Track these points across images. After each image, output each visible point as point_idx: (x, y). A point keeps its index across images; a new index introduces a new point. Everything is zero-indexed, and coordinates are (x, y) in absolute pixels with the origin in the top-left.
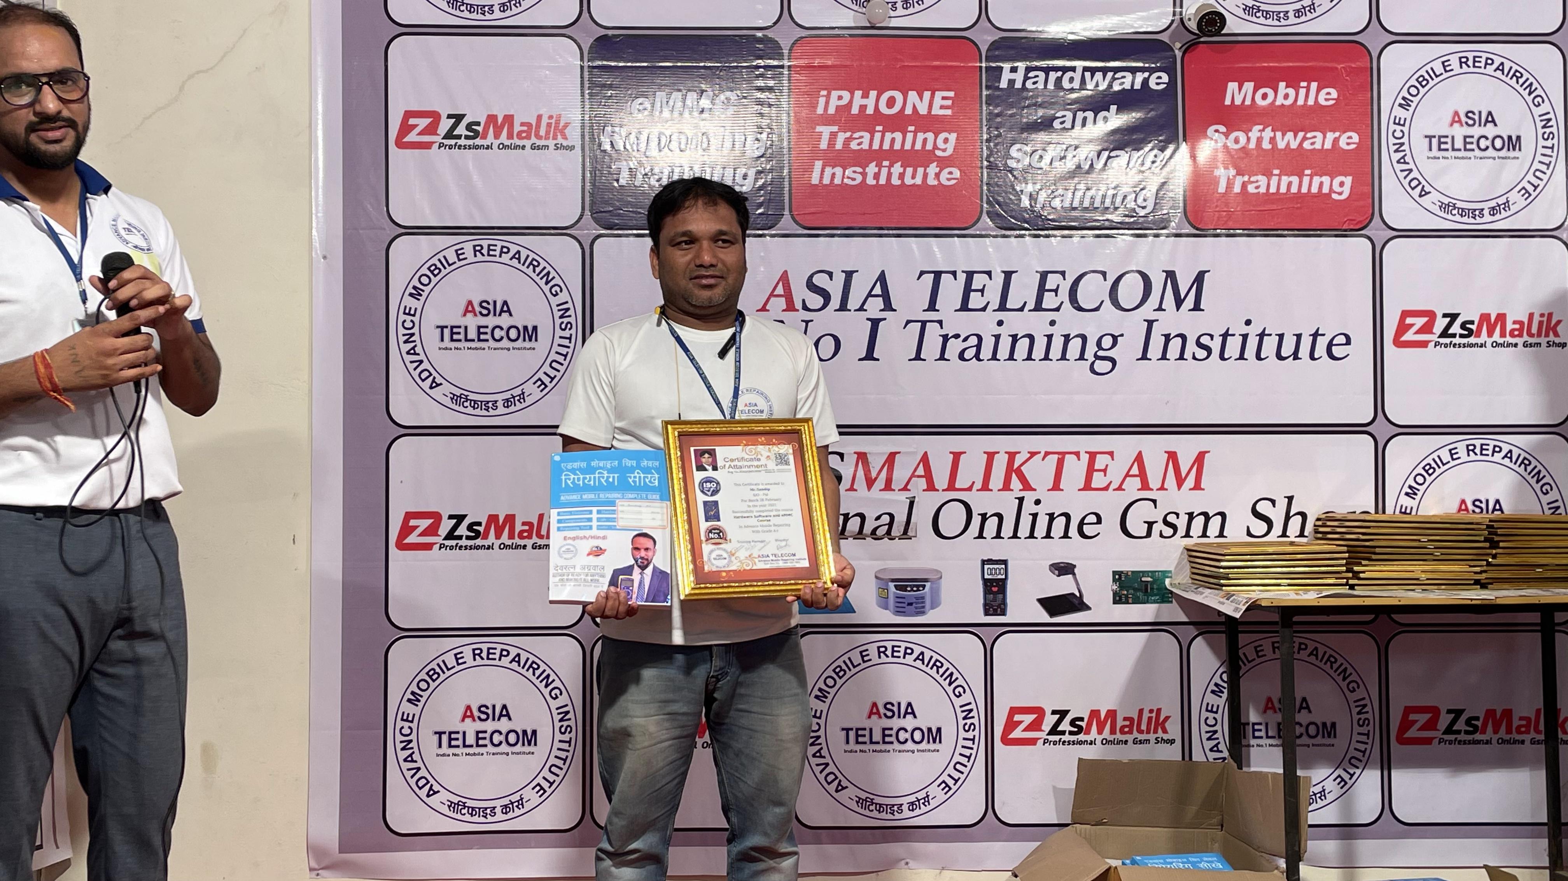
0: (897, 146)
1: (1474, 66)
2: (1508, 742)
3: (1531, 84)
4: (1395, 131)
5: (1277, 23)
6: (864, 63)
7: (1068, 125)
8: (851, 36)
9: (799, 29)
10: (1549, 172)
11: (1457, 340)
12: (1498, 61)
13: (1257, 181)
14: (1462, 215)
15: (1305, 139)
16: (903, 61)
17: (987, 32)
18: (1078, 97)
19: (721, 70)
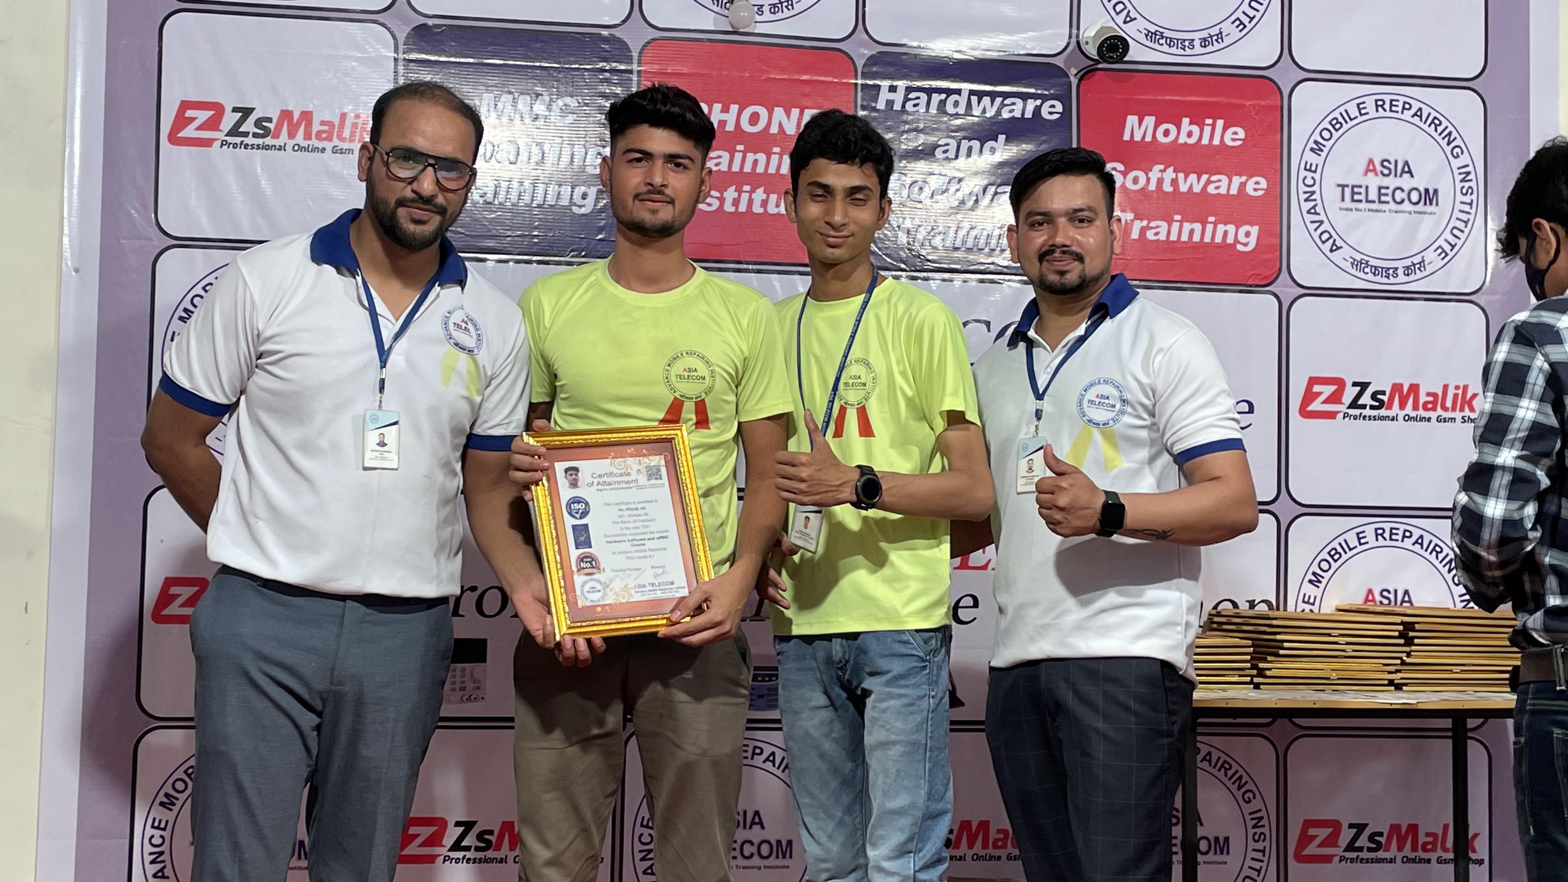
0: (760, 169)
1: (1391, 111)
2: (1413, 861)
3: (1450, 134)
4: (1305, 178)
5: (1182, 52)
6: (725, 73)
7: (951, 155)
8: (710, 40)
9: (652, 30)
10: (1467, 231)
11: (1367, 412)
12: (1416, 105)
13: (1157, 227)
14: (1374, 274)
15: (1209, 182)
16: (769, 73)
17: (864, 45)
18: (963, 124)
19: (560, 72)
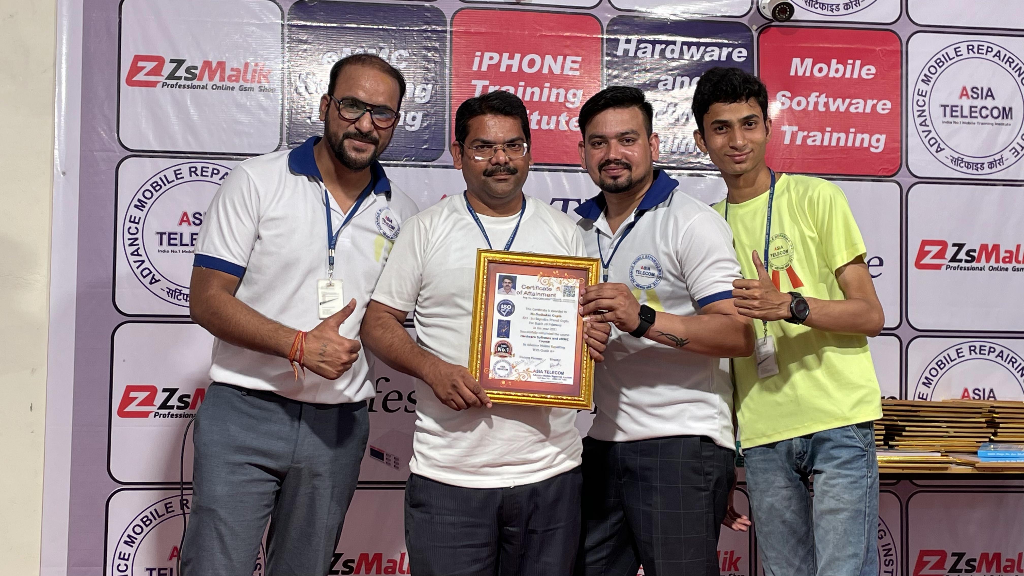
0: (536, 99)
1: (978, 53)
4: (918, 100)
5: (831, 13)
6: (511, 32)
7: (669, 86)
8: (500, 9)
9: (460, 2)
11: (963, 264)
12: (996, 49)
13: (814, 136)
14: (968, 168)
15: (850, 104)
16: (541, 31)
17: (607, 11)
18: (678, 65)
19: (396, 33)
